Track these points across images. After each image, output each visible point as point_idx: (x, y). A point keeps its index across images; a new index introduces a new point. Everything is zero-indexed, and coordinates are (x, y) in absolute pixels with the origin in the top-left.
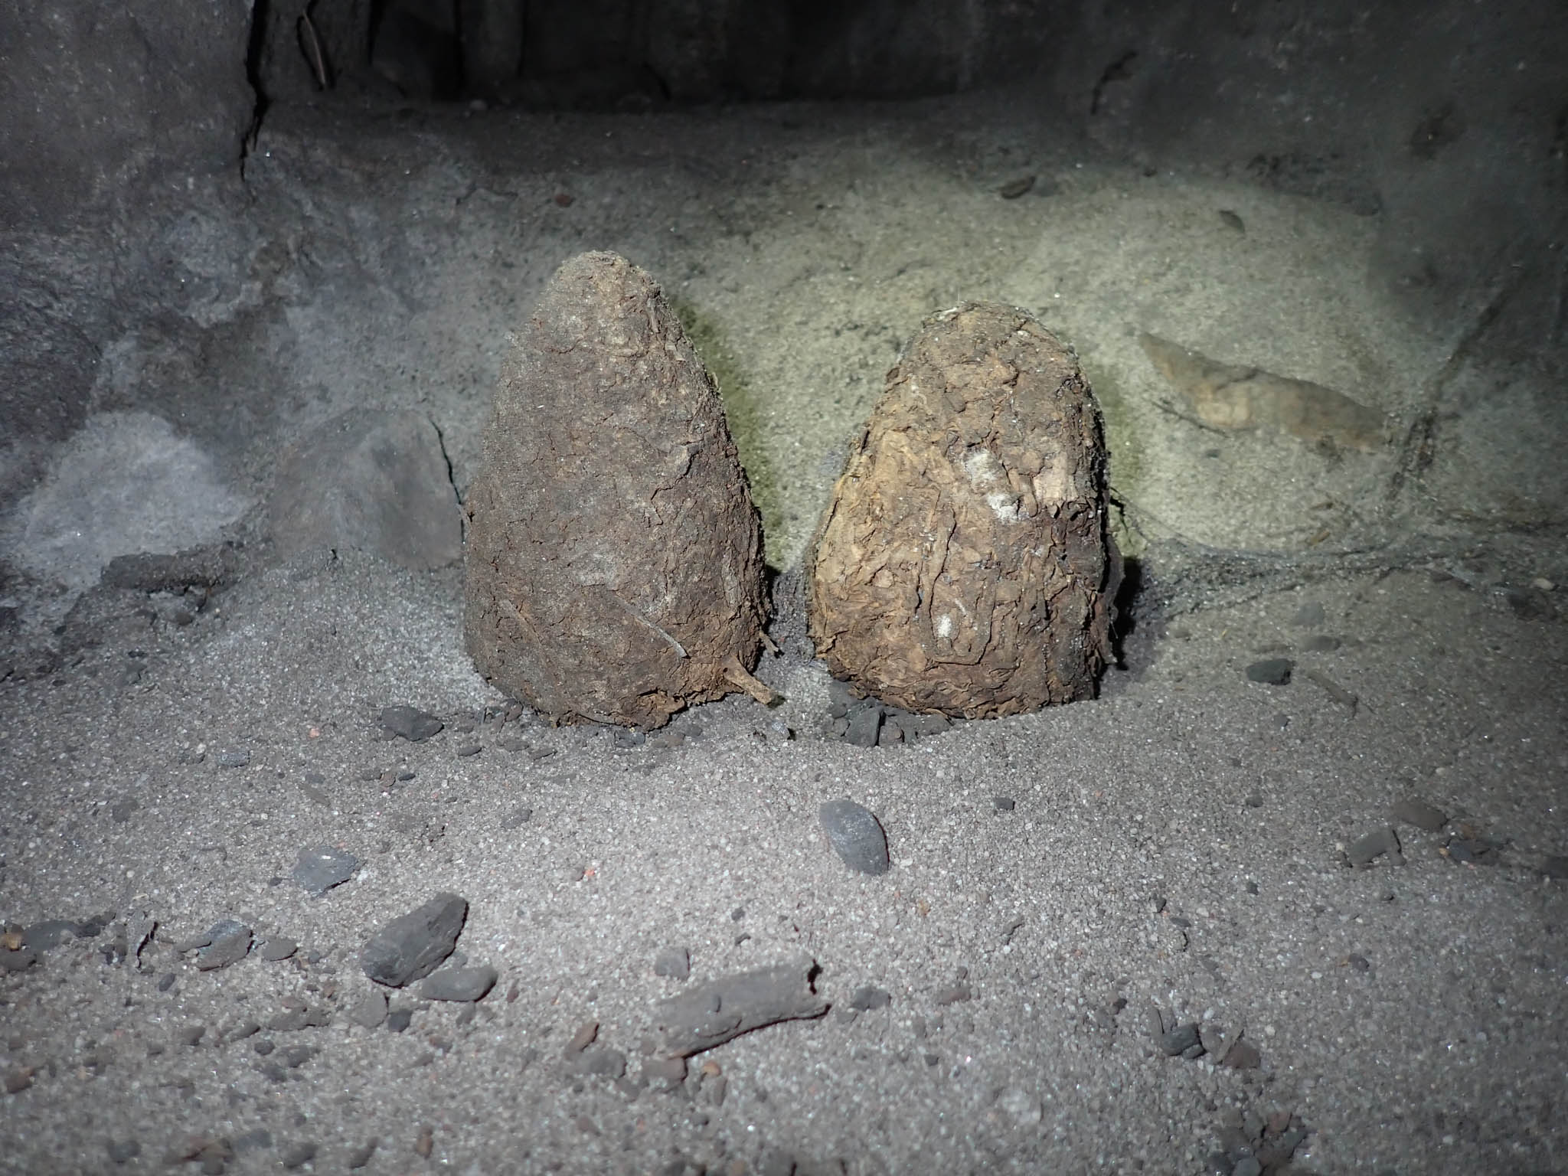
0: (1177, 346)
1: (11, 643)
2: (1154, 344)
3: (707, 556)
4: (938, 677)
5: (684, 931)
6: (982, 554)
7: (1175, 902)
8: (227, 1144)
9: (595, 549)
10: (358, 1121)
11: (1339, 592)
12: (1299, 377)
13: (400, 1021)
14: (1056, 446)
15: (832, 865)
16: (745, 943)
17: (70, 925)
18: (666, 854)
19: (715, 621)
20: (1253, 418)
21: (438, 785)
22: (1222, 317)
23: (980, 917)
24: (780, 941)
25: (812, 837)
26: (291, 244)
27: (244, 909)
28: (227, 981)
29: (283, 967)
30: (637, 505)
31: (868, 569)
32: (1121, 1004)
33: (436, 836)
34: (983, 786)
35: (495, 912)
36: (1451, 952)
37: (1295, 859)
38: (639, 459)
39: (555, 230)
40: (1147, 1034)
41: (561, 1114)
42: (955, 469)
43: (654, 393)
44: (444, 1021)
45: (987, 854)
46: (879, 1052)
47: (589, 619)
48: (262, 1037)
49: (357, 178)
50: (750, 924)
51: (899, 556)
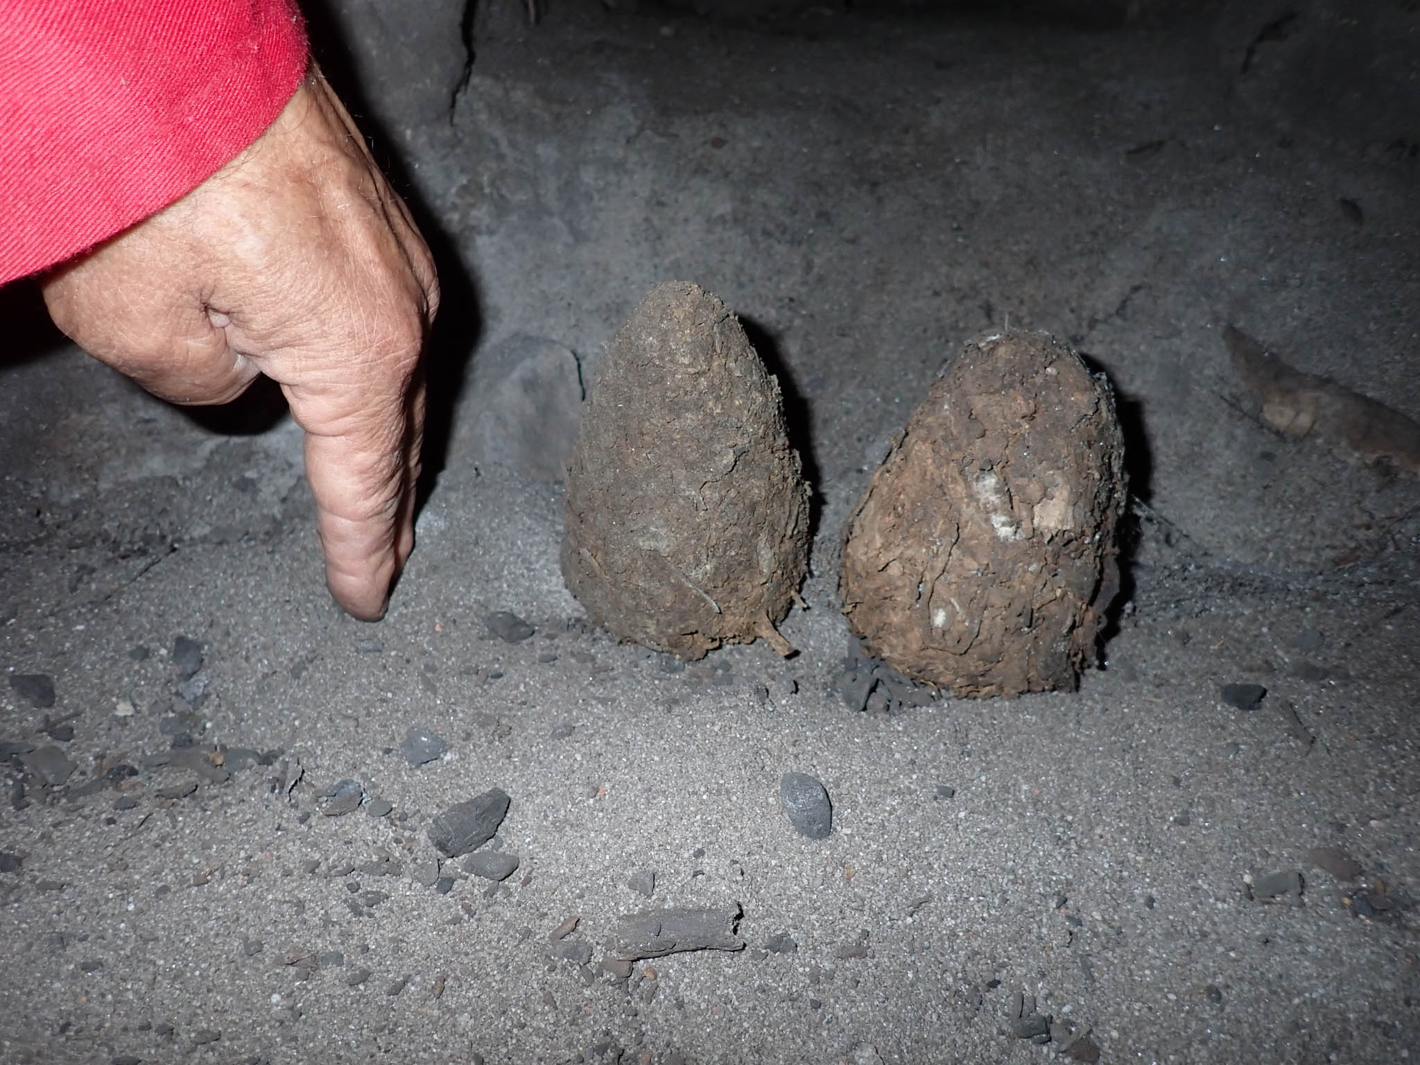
0: (1256, 342)
1: (250, 508)
2: (1234, 336)
3: (744, 535)
4: (931, 658)
5: (656, 858)
6: (980, 564)
7: (1076, 902)
8: (314, 957)
9: (652, 523)
10: (401, 959)
11: (1347, 621)
12: (1369, 395)
13: (446, 885)
14: (1060, 480)
15: (781, 825)
16: (700, 877)
17: (254, 754)
18: (657, 792)
19: (749, 585)
20: (1316, 427)
21: (517, 687)
22: (1309, 320)
23: (894, 889)
24: (726, 882)
25: (771, 800)
26: (485, 179)
27: (364, 769)
28: (342, 826)
29: (380, 823)
30: (687, 493)
31: (883, 560)
32: (994, 984)
33: (504, 733)
34: (933, 771)
35: (529, 808)
36: (1304, 1002)
37: (1200, 882)
38: (693, 457)
39: (706, 171)
40: (1006, 1014)
41: (535, 986)
42: (968, 486)
43: (711, 404)
44: (476, 891)
45: (917, 834)
46: (776, 989)
47: (644, 574)
48: (355, 878)
49: (547, 117)
50: (707, 863)
51: (909, 553)
